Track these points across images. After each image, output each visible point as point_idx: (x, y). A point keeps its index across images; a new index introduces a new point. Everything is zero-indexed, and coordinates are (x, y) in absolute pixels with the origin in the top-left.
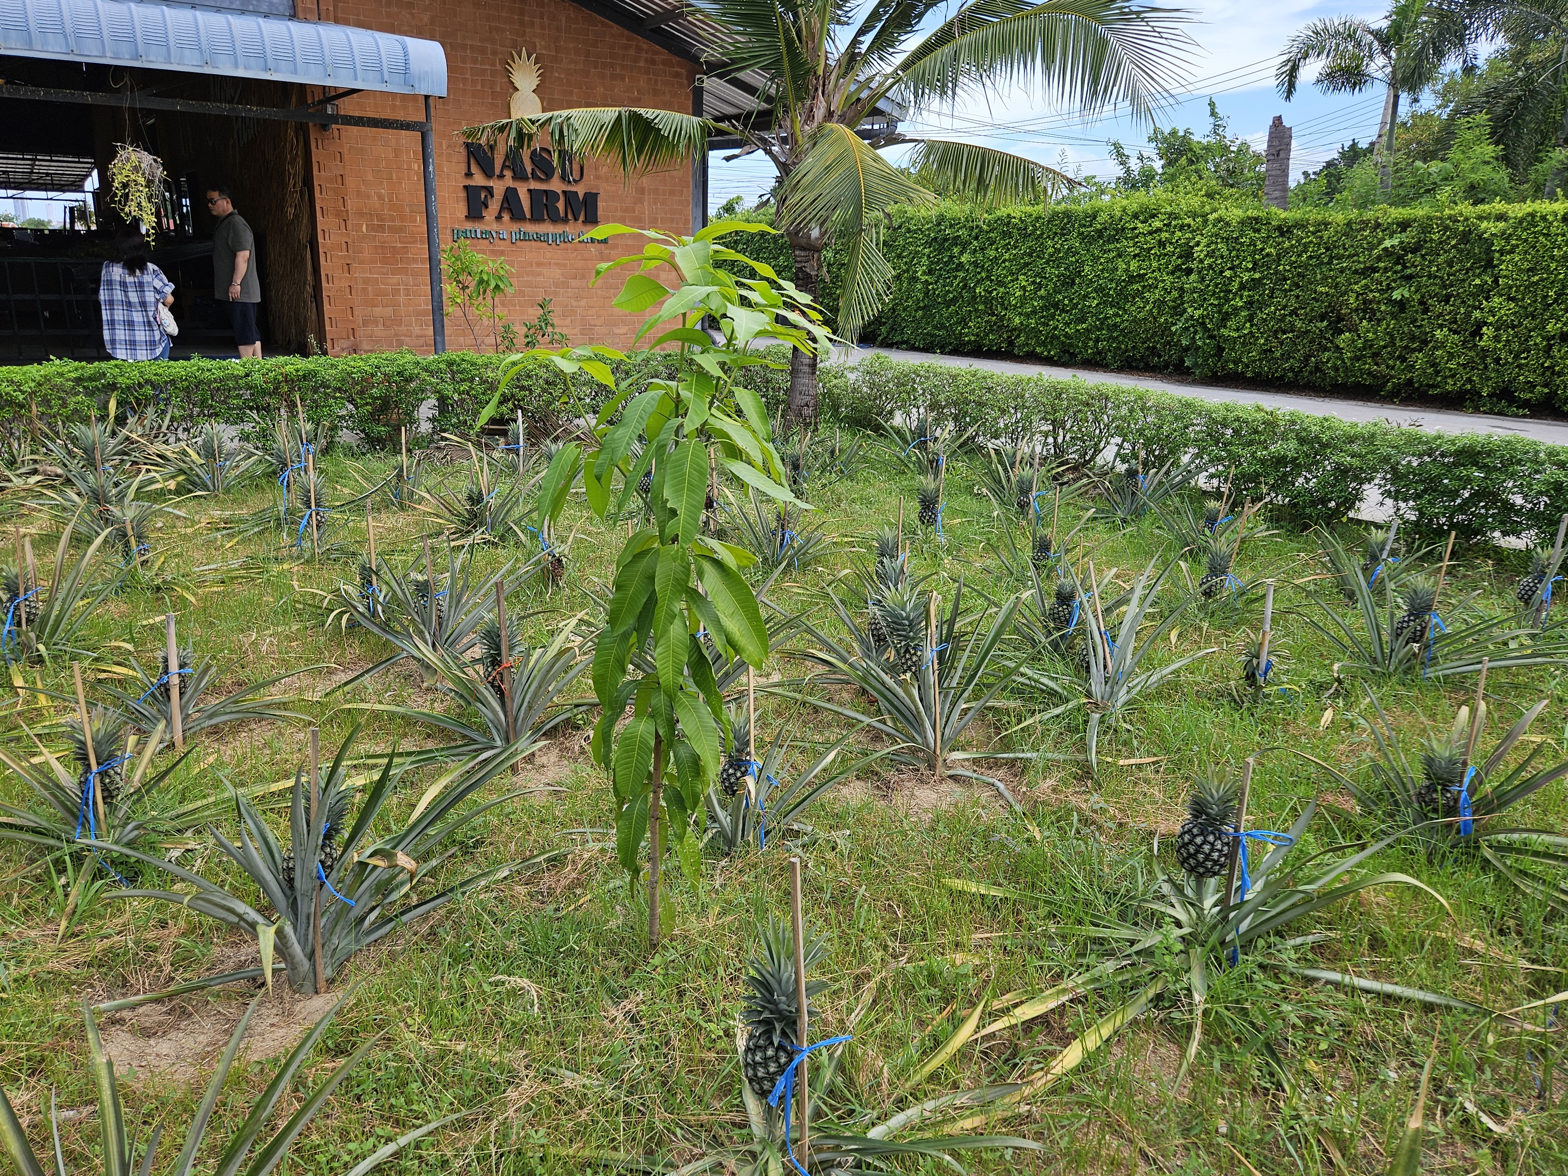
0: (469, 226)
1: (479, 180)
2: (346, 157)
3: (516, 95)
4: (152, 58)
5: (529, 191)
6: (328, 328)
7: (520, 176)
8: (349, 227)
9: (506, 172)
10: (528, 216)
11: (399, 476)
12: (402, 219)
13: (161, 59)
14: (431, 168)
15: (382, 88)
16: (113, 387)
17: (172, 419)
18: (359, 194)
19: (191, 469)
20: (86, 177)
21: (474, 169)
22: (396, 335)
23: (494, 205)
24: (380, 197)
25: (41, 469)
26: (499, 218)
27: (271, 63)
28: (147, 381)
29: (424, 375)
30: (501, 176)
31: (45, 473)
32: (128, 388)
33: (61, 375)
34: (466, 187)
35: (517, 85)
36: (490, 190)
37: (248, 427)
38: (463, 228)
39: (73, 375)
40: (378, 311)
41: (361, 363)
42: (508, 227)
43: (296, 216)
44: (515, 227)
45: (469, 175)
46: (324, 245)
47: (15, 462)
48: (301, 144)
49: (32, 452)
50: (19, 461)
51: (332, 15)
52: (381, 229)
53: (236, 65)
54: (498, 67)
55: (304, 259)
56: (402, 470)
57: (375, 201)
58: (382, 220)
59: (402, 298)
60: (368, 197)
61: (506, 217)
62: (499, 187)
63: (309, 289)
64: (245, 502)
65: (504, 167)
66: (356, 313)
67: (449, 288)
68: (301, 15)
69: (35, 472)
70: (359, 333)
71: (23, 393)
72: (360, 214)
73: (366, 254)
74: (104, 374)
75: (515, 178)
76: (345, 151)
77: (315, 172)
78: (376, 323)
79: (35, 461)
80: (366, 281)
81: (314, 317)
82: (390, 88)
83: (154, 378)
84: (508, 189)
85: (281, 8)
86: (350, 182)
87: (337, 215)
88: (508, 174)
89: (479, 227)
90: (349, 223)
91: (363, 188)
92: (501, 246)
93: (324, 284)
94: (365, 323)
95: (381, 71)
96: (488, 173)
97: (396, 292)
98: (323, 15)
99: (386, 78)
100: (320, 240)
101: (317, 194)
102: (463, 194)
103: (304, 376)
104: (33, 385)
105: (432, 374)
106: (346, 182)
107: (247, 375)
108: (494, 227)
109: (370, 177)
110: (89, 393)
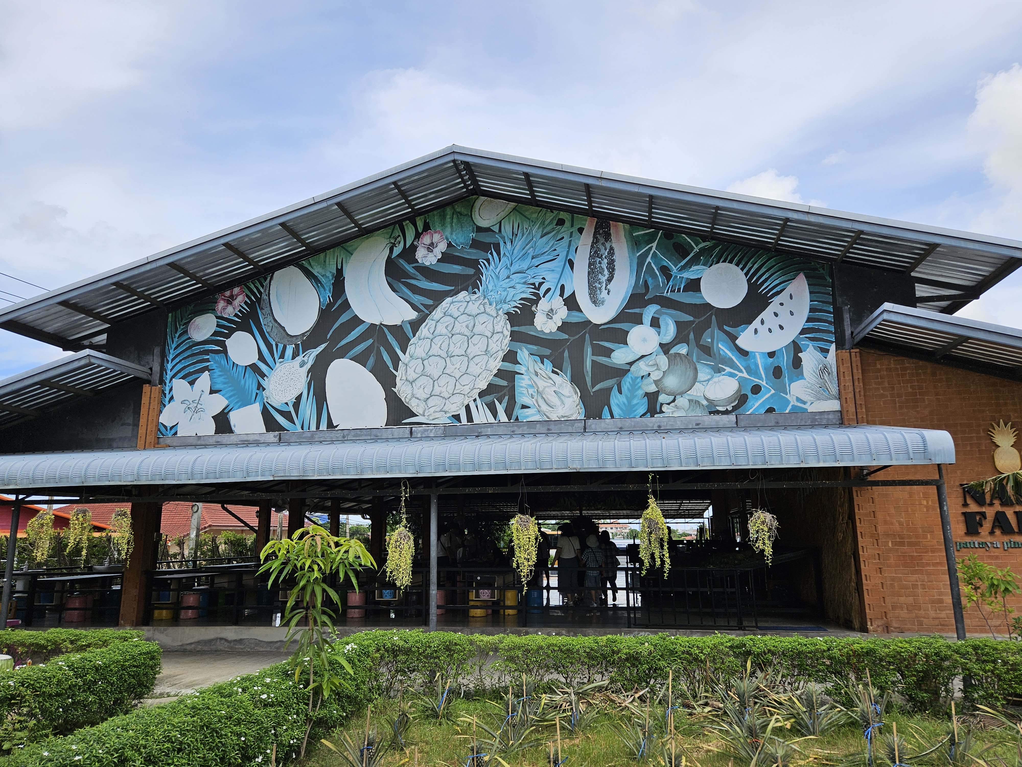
0: (968, 539)
1: (973, 508)
2: (876, 500)
3: (998, 451)
4: (773, 463)
5: (1015, 512)
6: (867, 611)
7: (1006, 502)
8: (880, 544)
9: (995, 502)
10: (1016, 530)
11: (952, 741)
12: (917, 537)
13: (777, 463)
14: (945, 508)
15: (909, 463)
16: (749, 653)
17: (783, 676)
18: (886, 522)
19: (799, 715)
20: (704, 510)
21: (969, 501)
22: (917, 617)
23: (987, 525)
24: (900, 523)
25: (710, 703)
26: (992, 533)
27: (838, 457)
28: (769, 651)
29: (957, 657)
30: (991, 504)
31: (712, 706)
32: (758, 654)
33: (722, 644)
34: (964, 514)
35: (998, 443)
36: (983, 515)
37: (829, 685)
38: (963, 541)
39: (729, 644)
40: (902, 599)
41: (907, 645)
42: (999, 539)
43: (844, 538)
44: (1006, 539)
45: (965, 505)
46: (863, 556)
47: (696, 696)
48: (847, 495)
49: (706, 691)
50: (699, 696)
51: (865, 420)
52: (902, 544)
53: (819, 462)
54: (982, 434)
55: (849, 565)
56: (953, 735)
57: (897, 526)
58: (903, 538)
59: (920, 591)
60: (892, 524)
61: (998, 532)
62: (990, 512)
63: (853, 584)
64: (836, 744)
65: (992, 498)
66: (887, 601)
67: (965, 589)
68: (846, 423)
69: (706, 704)
70: (890, 615)
71: (705, 654)
72: (887, 535)
73: (892, 561)
74: (745, 645)
75: (1002, 504)
76: (875, 496)
77: (856, 511)
78: (902, 608)
79: (706, 697)
80: (893, 579)
81: (857, 602)
82: (914, 462)
83: (772, 648)
84: (998, 513)
85: (834, 421)
86: (879, 515)
87: (872, 537)
88: (997, 502)
89: (976, 540)
90: (880, 541)
91: (888, 518)
92: (996, 552)
93: (864, 581)
94: (894, 608)
95: (908, 453)
96: (980, 501)
97: (915, 586)
98: (860, 420)
99: (912, 456)
100: (861, 553)
101: (858, 524)
102: (962, 518)
103: (867, 653)
104: (709, 650)
105: (963, 655)
106: (877, 515)
107: (829, 650)
108: (989, 539)
109: (893, 511)
110: (736, 656)
